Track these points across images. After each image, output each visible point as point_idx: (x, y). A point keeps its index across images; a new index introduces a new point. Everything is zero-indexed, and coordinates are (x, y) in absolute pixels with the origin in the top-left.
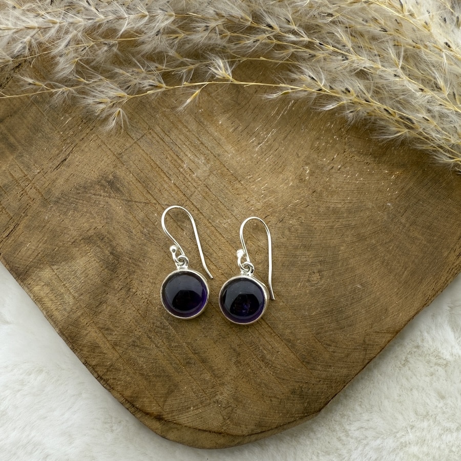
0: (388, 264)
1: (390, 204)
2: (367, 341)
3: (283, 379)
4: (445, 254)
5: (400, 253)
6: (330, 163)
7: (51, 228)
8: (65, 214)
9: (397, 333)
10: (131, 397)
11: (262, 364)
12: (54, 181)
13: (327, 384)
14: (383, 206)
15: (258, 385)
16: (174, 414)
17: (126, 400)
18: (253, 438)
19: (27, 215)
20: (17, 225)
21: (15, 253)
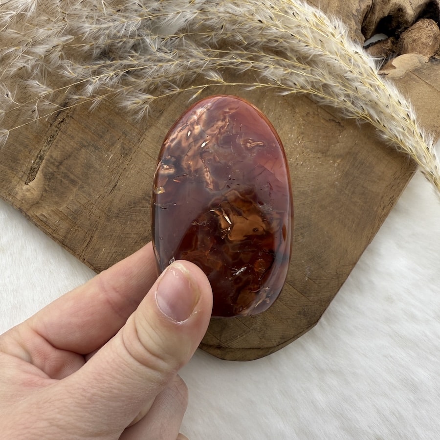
0: (342, 221)
1: (337, 183)
2: (338, 272)
3: (292, 306)
4: (375, 209)
5: (349, 213)
6: (295, 162)
7: (117, 236)
8: (125, 223)
9: (355, 263)
12: (111, 202)
13: (319, 304)
14: (333, 184)
16: (228, 342)
18: (280, 346)
19: (97, 229)
20: (92, 237)
21: (95, 257)
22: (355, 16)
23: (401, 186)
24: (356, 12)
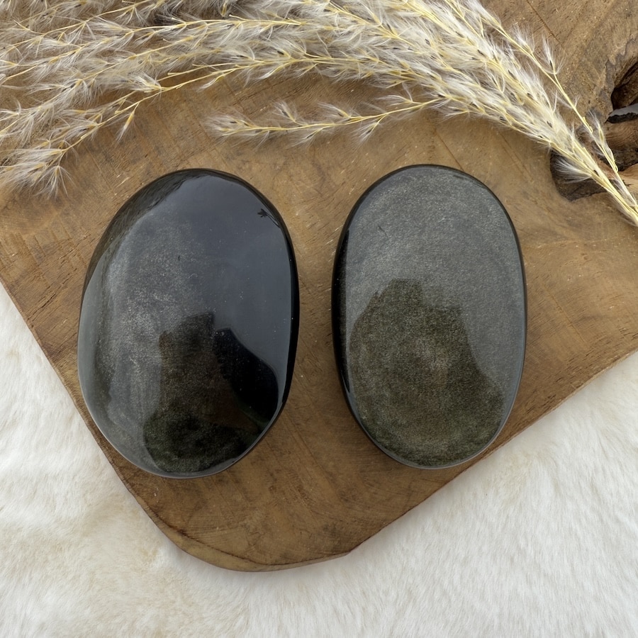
3: (317, 513)
9: (446, 483)
10: (156, 506)
11: (298, 494)
13: (362, 525)
15: (290, 515)
16: (198, 532)
17: (151, 509)
19: (66, 287)
20: (54, 296)
21: (48, 328)
22: (612, 66)
23: (574, 383)
24: (616, 58)
